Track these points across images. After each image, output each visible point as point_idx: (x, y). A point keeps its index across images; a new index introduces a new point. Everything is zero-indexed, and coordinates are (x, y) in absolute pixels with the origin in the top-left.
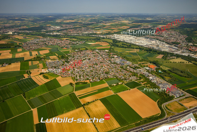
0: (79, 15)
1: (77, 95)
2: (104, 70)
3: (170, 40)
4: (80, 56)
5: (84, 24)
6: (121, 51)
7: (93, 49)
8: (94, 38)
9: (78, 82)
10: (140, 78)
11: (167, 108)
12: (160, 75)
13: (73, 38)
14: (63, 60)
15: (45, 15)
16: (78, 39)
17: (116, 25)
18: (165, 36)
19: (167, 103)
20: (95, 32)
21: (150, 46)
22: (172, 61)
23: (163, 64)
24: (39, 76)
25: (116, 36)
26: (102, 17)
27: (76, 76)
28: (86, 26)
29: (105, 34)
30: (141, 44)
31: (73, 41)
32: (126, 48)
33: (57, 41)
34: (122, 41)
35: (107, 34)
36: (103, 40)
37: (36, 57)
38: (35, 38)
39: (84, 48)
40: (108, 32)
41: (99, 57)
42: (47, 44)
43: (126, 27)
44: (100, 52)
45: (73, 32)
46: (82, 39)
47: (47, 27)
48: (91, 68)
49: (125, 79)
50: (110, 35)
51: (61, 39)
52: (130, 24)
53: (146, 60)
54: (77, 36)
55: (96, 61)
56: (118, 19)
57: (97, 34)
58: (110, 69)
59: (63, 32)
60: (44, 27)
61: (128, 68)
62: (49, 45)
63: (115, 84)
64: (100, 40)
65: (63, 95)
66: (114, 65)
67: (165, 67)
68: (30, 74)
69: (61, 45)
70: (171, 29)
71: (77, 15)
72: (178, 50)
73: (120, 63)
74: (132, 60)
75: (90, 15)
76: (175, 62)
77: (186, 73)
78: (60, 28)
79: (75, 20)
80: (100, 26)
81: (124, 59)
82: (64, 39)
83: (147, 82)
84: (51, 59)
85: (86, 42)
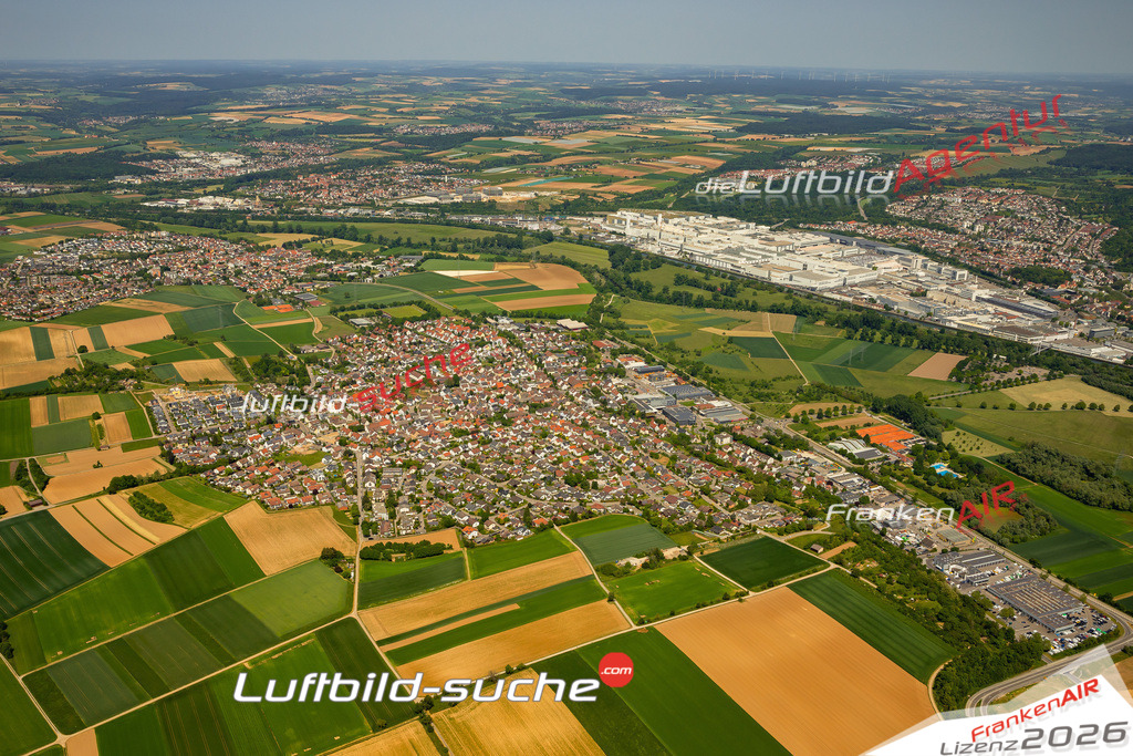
0: (374, 74)
1: (373, 638)
2: (560, 460)
3: (1000, 252)
4: (385, 362)
5: (408, 140)
6: (668, 328)
7: (475, 311)
8: (482, 235)
9: (380, 547)
10: (809, 514)
12: (942, 497)
13: (337, 234)
14: (271, 390)
15: (138, 73)
16: (368, 240)
17: (626, 144)
18: (966, 224)
19: (999, 691)
20: (489, 193)
21: (869, 293)
22: (1020, 395)
23: (962, 421)
24: (105, 499)
25: (634, 227)
26: (534, 95)
27: (366, 501)
28: (424, 150)
29: (555, 209)
30: (805, 282)
32: (700, 304)
33: (224, 255)
34: (673, 255)
35: (568, 208)
36: (545, 249)
37: (78, 363)
38: (70, 234)
39: (410, 304)
40: (577, 197)
41: (518, 370)
42: (152, 278)
43: (698, 163)
44: (527, 330)
45: (337, 194)
46: (400, 239)
47: (150, 160)
48: (470, 445)
49: (704, 523)
50: (591, 215)
51: (252, 242)
52: (724, 142)
53: (844, 393)
54: (361, 220)
55: (502, 397)
56: (641, 109)
57: (499, 208)
58: (596, 452)
59: (266, 195)
60: (134, 159)
61: (720, 448)
62: (169, 280)
63: (638, 556)
64: (524, 251)
65: (279, 635)
66: (622, 426)
67: (973, 438)
68: (43, 489)
69: (251, 284)
70: (1003, 180)
71: (357, 79)
72: (1054, 320)
73: (664, 413)
74: (744, 389)
75: (448, 80)
76: (1040, 406)
77: (1116, 483)
78: (239, 162)
79: (346, 108)
80: (517, 152)
81: (693, 383)
82: (272, 243)
83: (855, 541)
84: (187, 384)
85: (424, 266)
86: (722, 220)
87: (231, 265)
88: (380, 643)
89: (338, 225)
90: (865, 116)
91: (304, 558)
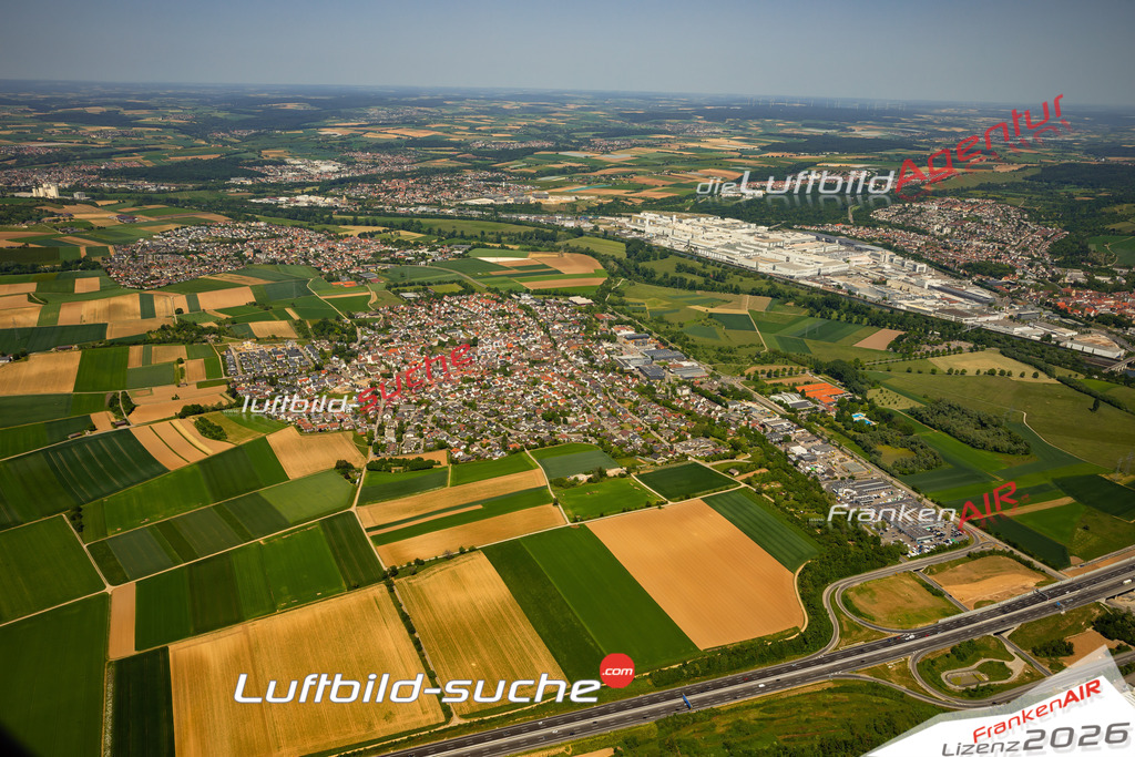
0: (464, 99)
1: (364, 526)
2: (542, 401)
3: (960, 250)
4: (421, 327)
5: (480, 153)
6: (661, 306)
7: (503, 288)
8: (522, 230)
9: (383, 461)
10: (736, 447)
11: (847, 602)
12: (854, 438)
13: (404, 227)
14: (325, 346)
15: (265, 95)
16: (430, 232)
17: (664, 159)
18: (936, 227)
19: (856, 581)
20: (536, 197)
21: (839, 281)
22: (941, 363)
23: (889, 382)
24: (176, 422)
25: (651, 227)
26: (595, 118)
27: (381, 428)
28: (490, 162)
29: (590, 210)
30: (785, 271)
31: (401, 244)
32: (692, 287)
33: (310, 242)
34: (681, 248)
35: (602, 210)
36: (574, 242)
37: (173, 322)
38: (185, 223)
39: (452, 282)
40: (611, 201)
41: (528, 335)
42: (245, 258)
43: (721, 175)
44: (543, 304)
45: (411, 195)
46: (455, 232)
47: (262, 166)
48: (473, 390)
49: (646, 451)
50: (620, 216)
51: (333, 232)
52: (748, 158)
53: (794, 358)
54: (427, 217)
55: (509, 355)
56: (684, 131)
57: (544, 208)
58: (574, 397)
59: (353, 195)
60: (249, 165)
61: (679, 397)
62: (260, 260)
63: (586, 474)
64: (557, 244)
65: (291, 521)
66: (603, 378)
67: (893, 394)
68: (128, 414)
69: (326, 265)
70: (980, 192)
71: (448, 103)
72: (990, 305)
73: (640, 370)
74: (712, 353)
75: (525, 104)
76: (957, 371)
77: (1001, 430)
78: (336, 169)
79: (433, 126)
80: (569, 164)
81: (671, 348)
82: (349, 233)
83: (768, 468)
84: (258, 339)
85: (470, 253)
86: (728, 221)
87: (312, 250)
88: (368, 530)
89: (406, 220)
90: (876, 139)
91: (322, 468)
